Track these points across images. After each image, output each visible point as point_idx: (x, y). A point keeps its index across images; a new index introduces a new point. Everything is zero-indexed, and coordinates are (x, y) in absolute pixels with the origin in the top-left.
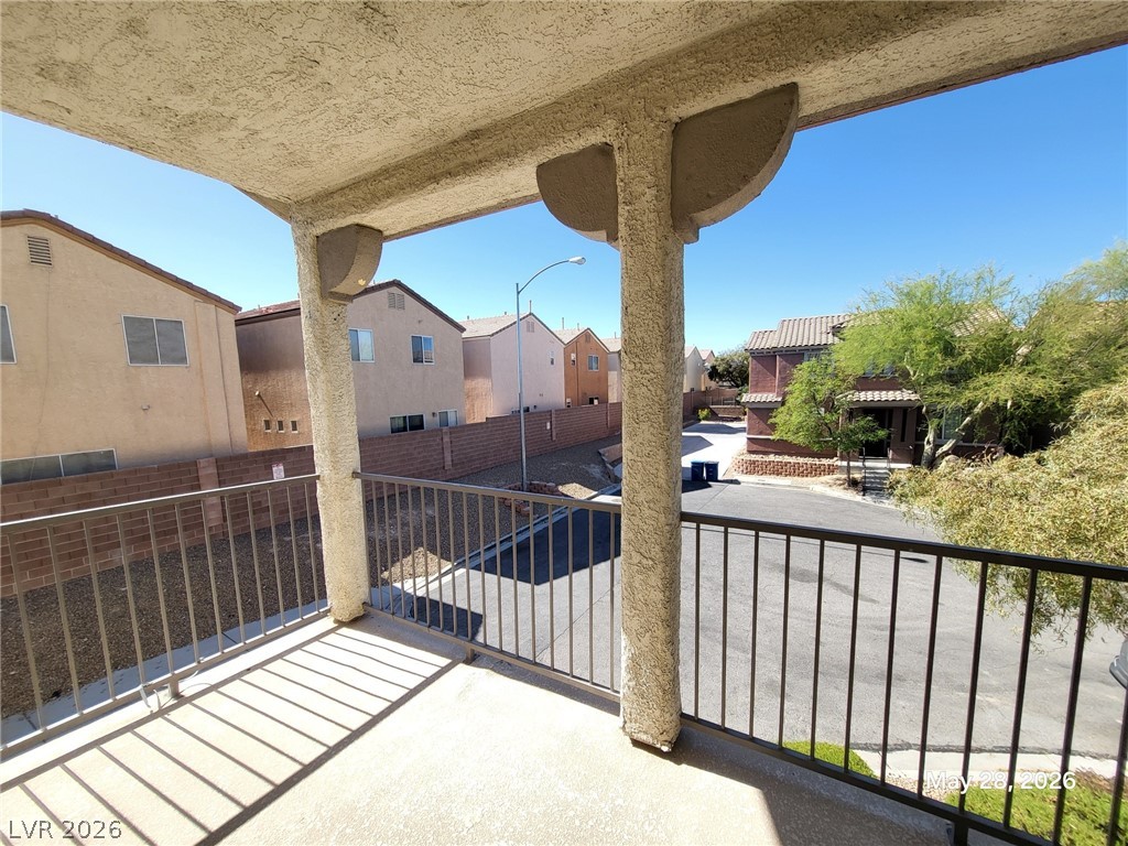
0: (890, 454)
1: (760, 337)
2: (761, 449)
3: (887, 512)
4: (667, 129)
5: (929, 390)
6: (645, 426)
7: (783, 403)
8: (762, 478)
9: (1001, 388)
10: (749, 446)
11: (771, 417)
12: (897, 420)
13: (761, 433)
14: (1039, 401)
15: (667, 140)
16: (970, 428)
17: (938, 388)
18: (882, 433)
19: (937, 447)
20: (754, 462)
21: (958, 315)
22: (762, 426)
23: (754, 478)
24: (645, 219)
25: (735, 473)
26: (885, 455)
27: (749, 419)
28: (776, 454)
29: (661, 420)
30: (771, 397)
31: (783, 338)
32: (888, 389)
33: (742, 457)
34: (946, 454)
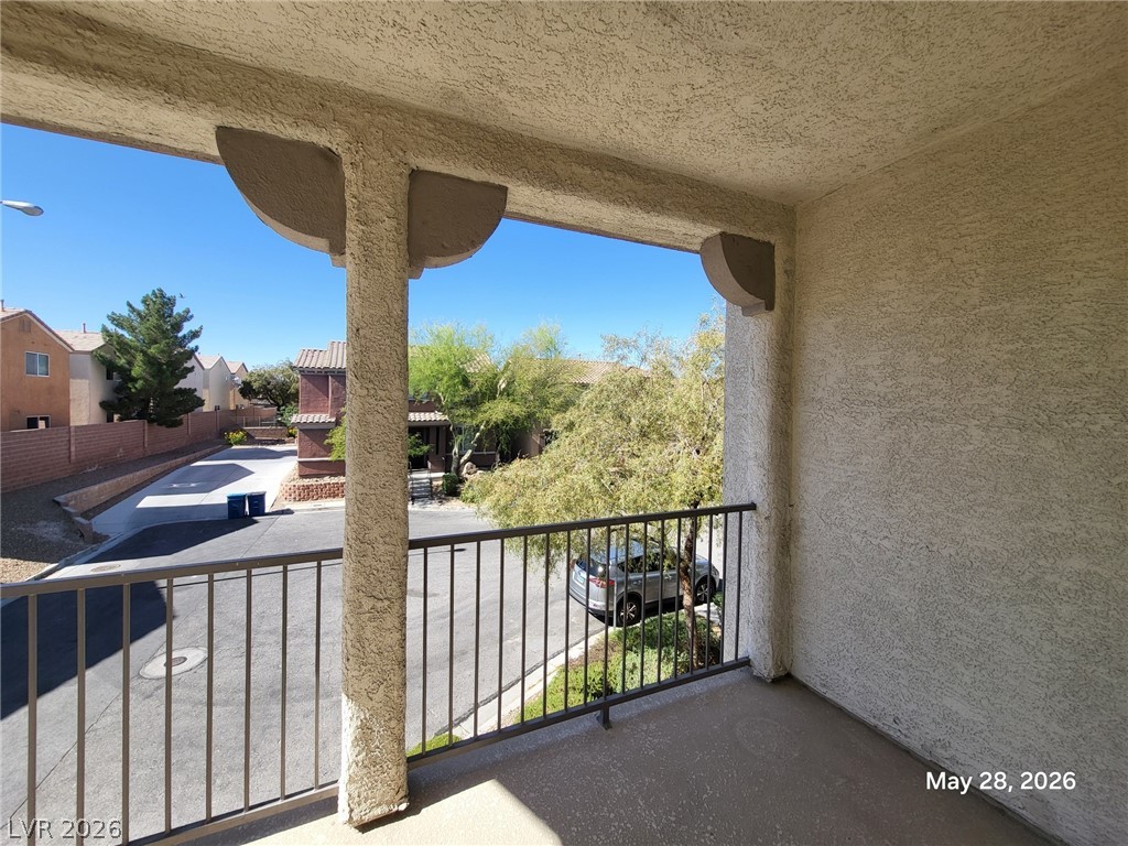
0: (429, 464)
1: (310, 355)
2: (315, 472)
3: (432, 515)
4: (407, 172)
5: (457, 412)
6: (379, 456)
7: (338, 423)
8: (317, 502)
9: (497, 411)
10: (300, 470)
11: (327, 438)
12: (433, 436)
13: (314, 456)
14: (517, 420)
15: (405, 181)
16: (479, 440)
17: (461, 411)
18: (425, 448)
19: (461, 456)
20: (308, 487)
21: (469, 357)
22: (316, 447)
23: (309, 505)
24: (383, 245)
25: (285, 502)
26: (426, 467)
27: (300, 442)
28: (331, 475)
29: (400, 448)
30: (324, 417)
31: (334, 358)
32: (425, 411)
33: (293, 483)
34: (466, 462)
